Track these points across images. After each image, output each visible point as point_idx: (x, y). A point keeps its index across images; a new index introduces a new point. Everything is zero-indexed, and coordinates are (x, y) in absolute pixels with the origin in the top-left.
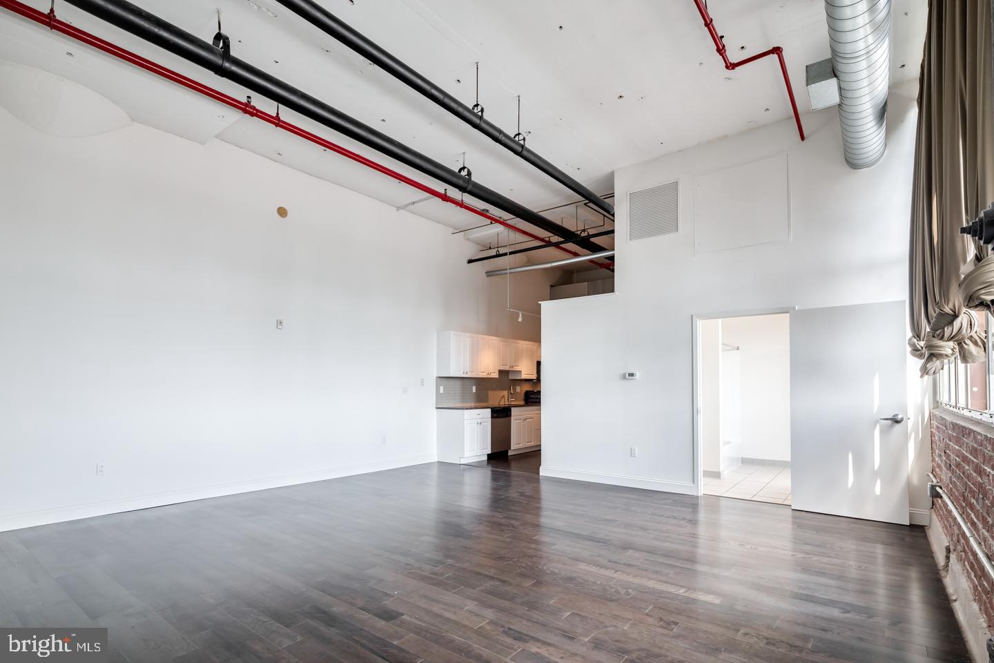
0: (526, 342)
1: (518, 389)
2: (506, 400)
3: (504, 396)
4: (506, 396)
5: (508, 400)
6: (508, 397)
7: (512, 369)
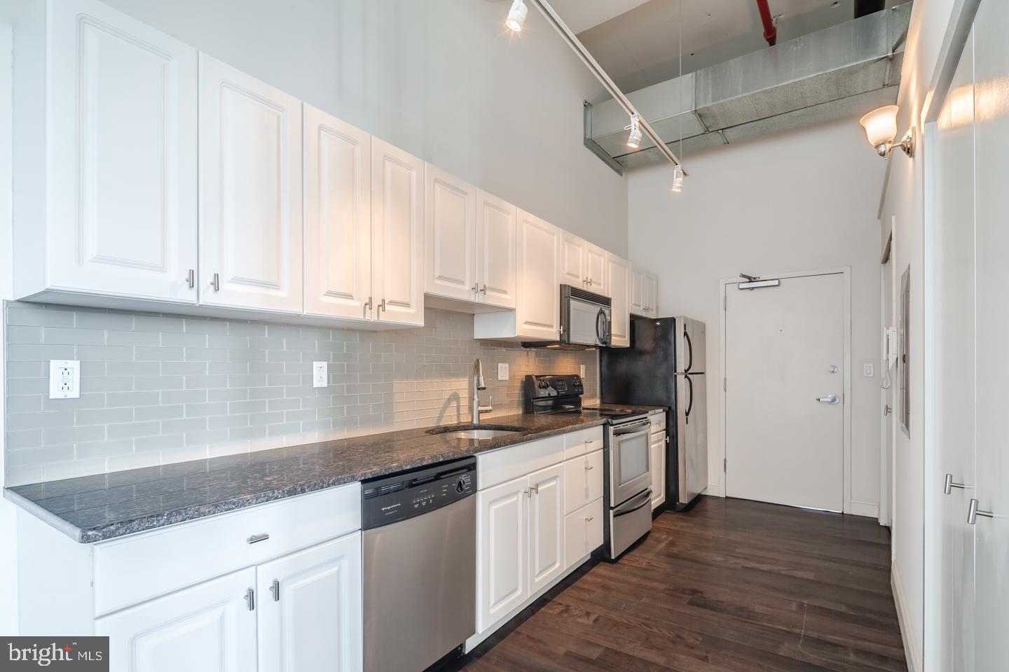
0: (532, 218)
1: (503, 372)
2: (464, 410)
3: (455, 397)
4: (464, 395)
5: (471, 409)
6: (471, 399)
7: (478, 299)
